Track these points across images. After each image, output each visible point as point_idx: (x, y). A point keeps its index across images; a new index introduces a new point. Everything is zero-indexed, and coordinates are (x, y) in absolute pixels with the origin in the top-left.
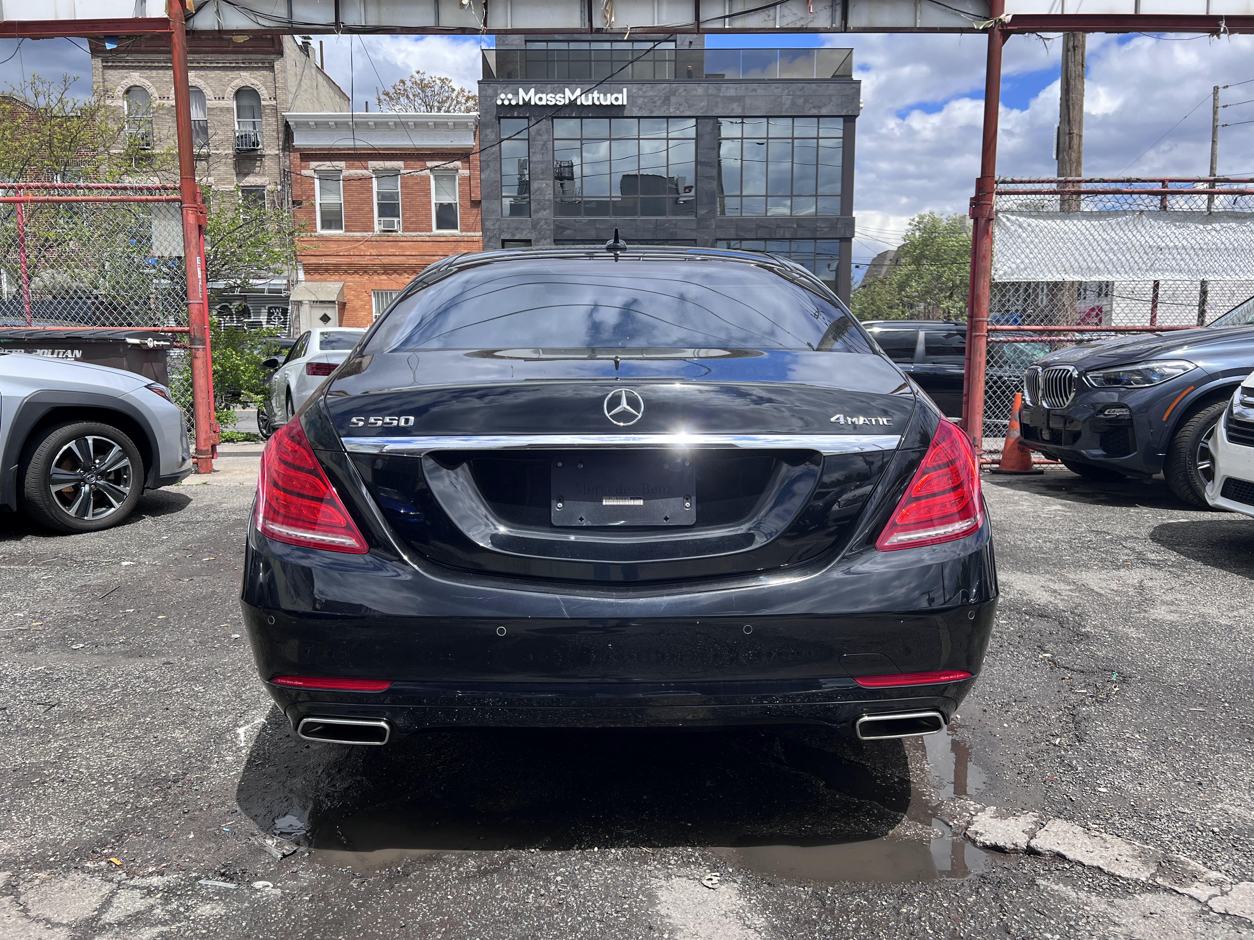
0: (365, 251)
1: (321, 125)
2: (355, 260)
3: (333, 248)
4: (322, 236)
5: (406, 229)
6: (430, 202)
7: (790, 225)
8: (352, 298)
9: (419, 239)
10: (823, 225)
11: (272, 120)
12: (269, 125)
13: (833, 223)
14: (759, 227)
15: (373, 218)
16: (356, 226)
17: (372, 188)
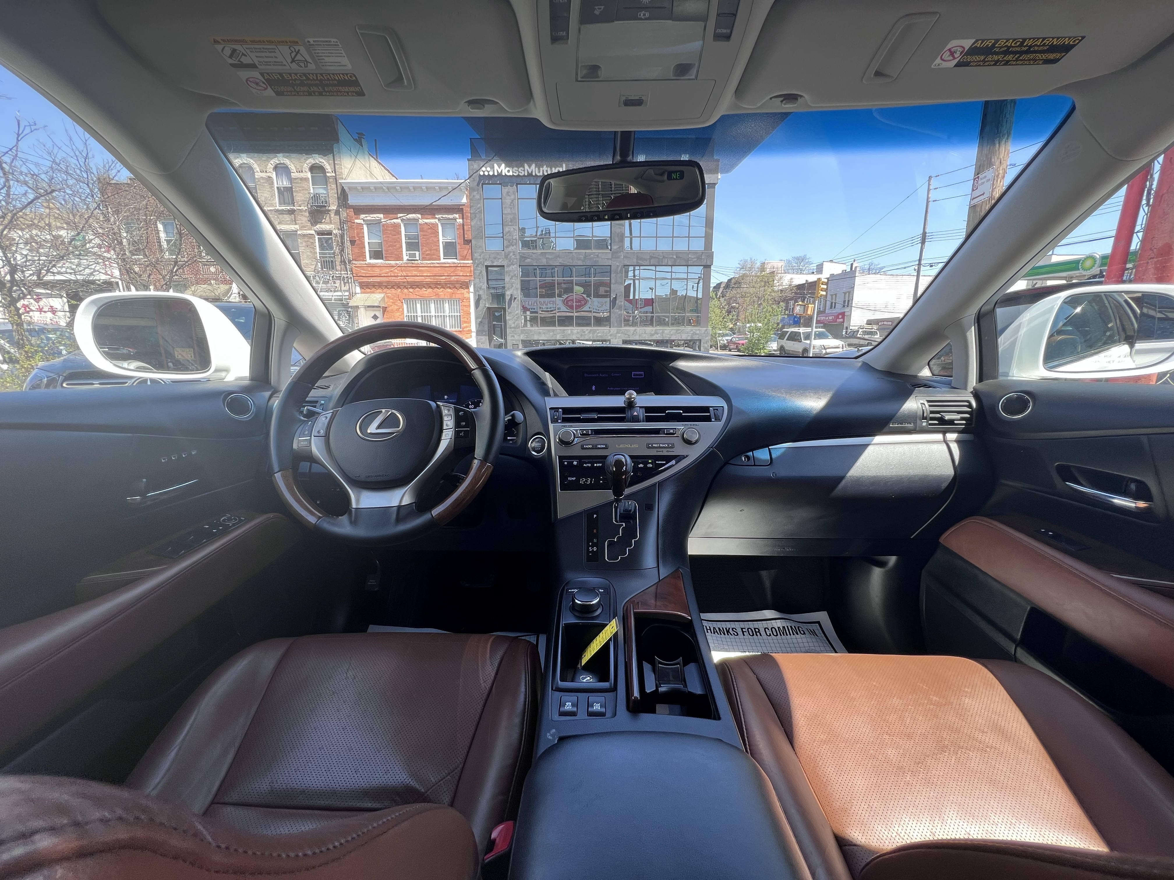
0: (397, 273)
1: (365, 188)
2: (392, 279)
3: (377, 271)
4: (370, 264)
5: (424, 259)
6: (439, 240)
7: (671, 256)
8: (391, 304)
9: (432, 265)
10: (693, 257)
11: (334, 186)
12: (333, 189)
13: (699, 255)
14: (652, 257)
15: (402, 251)
16: (391, 257)
17: (401, 231)
